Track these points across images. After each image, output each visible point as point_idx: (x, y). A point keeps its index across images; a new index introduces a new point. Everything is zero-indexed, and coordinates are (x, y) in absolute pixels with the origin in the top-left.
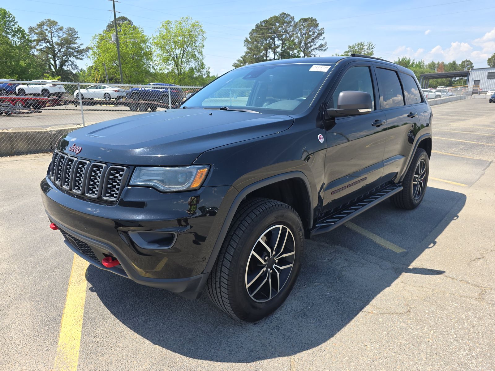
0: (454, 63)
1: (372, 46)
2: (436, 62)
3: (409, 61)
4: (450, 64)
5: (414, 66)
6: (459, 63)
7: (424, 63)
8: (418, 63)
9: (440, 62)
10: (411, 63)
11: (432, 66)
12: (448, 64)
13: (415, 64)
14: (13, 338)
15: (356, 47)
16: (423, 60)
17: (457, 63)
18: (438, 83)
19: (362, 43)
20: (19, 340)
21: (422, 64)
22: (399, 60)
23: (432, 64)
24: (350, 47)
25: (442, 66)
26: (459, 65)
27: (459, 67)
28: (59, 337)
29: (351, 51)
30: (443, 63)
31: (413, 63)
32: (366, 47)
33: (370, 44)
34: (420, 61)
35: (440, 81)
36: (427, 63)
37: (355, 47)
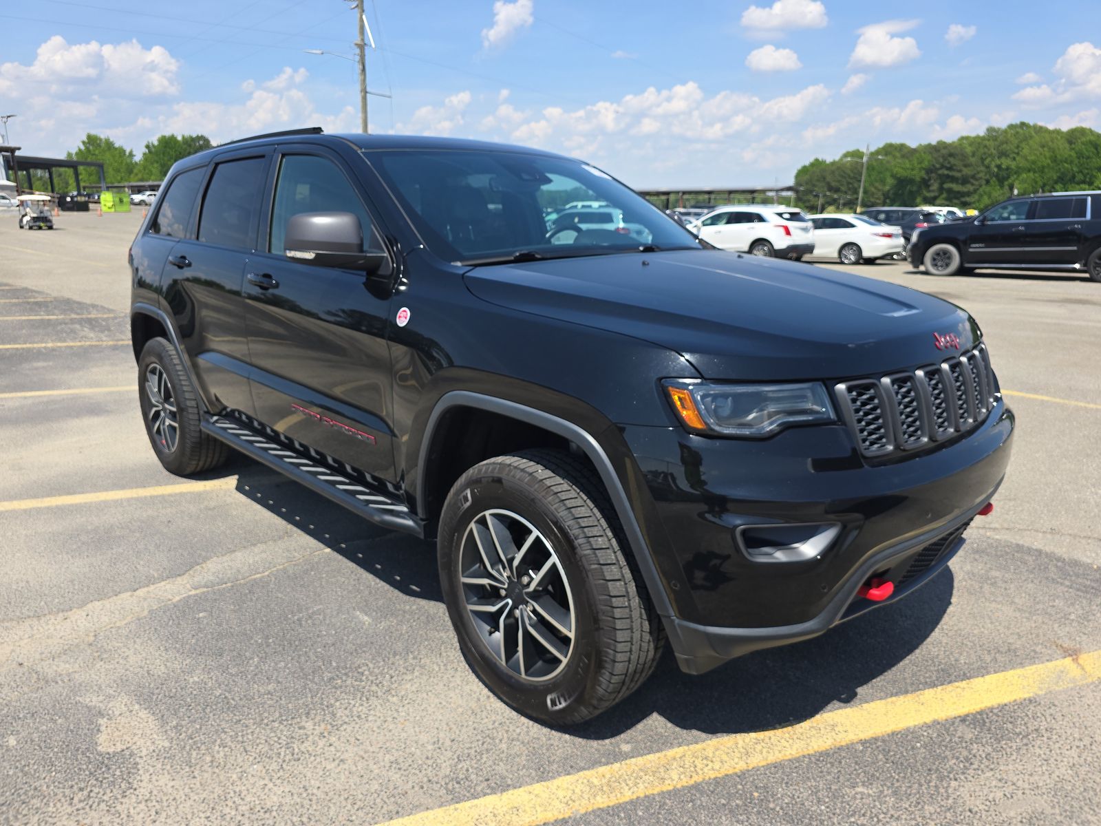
14: (1071, 764)
20: (1067, 752)
28: (1015, 701)
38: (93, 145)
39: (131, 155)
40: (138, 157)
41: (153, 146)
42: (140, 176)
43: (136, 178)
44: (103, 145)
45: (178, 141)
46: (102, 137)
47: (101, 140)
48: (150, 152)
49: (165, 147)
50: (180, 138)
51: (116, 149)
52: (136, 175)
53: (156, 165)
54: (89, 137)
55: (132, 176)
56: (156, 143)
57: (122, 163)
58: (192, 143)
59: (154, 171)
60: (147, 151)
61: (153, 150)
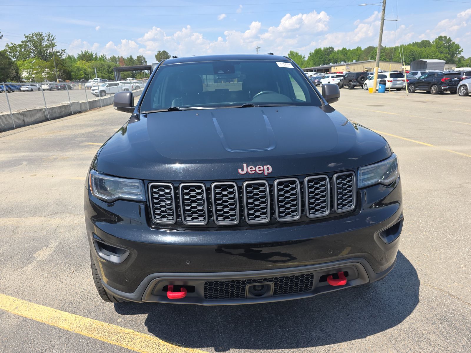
0: (131, 57)
1: (52, 37)
2: (117, 57)
3: (92, 55)
4: (128, 58)
5: (98, 59)
6: (135, 58)
7: (106, 57)
8: (100, 57)
9: (120, 57)
10: (94, 57)
11: (114, 59)
12: (126, 58)
13: (98, 57)
15: (34, 37)
16: (104, 54)
17: (133, 57)
18: (125, 75)
19: (40, 34)
21: (105, 58)
22: (82, 53)
23: (113, 57)
24: (26, 37)
25: (122, 60)
26: (136, 59)
27: (136, 61)
29: (29, 41)
30: (122, 57)
31: (96, 57)
32: (46, 38)
33: (49, 35)
34: (102, 55)
35: (126, 74)
36: (108, 57)
37: (32, 37)
38: (291, 55)
39: (304, 58)
40: (306, 59)
41: (312, 53)
42: (305, 66)
43: (304, 67)
44: (295, 55)
45: (322, 50)
46: (295, 52)
47: (294, 53)
48: (311, 56)
49: (316, 53)
50: (322, 49)
51: (299, 56)
52: (304, 65)
53: (312, 61)
54: (291, 52)
55: (303, 66)
56: (313, 52)
57: (300, 61)
58: (327, 51)
59: (311, 63)
60: (310, 55)
61: (312, 55)
